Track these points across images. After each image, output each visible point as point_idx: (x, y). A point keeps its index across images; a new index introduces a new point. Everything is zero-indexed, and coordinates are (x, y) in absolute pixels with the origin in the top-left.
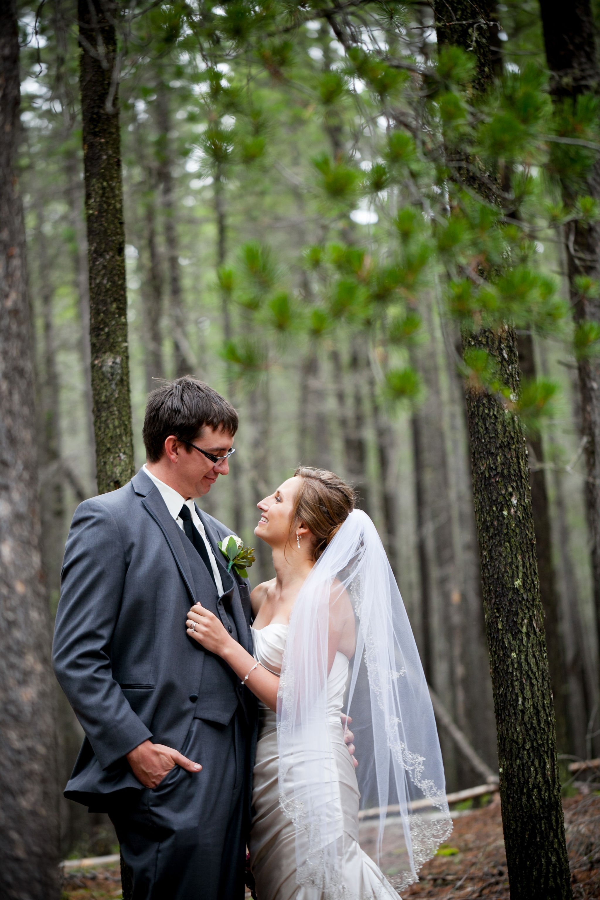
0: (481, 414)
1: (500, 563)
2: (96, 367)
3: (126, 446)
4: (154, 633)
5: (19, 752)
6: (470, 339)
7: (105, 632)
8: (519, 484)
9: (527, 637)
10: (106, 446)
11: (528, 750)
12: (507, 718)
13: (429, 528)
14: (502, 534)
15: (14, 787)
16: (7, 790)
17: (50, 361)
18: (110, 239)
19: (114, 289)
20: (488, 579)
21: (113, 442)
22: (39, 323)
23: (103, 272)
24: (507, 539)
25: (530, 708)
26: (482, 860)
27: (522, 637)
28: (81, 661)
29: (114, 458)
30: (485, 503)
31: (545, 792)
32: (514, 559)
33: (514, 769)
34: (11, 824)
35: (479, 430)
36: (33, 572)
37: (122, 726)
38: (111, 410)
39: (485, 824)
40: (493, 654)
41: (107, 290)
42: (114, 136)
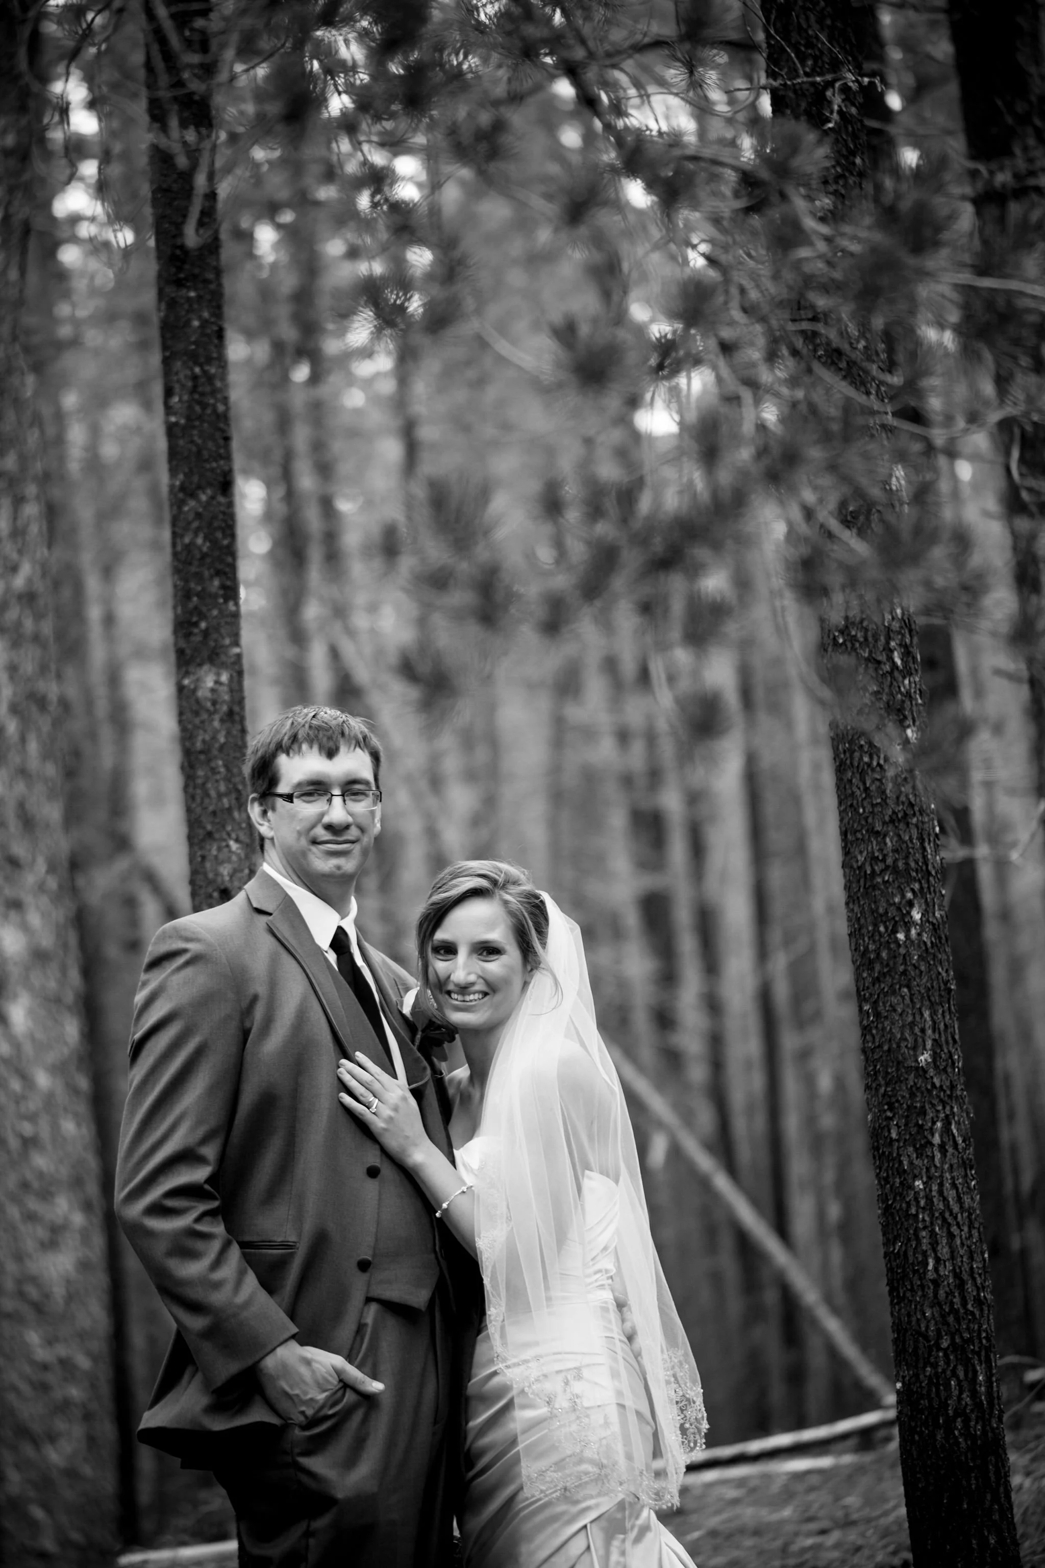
0: (856, 764)
1: (893, 1024)
2: (185, 691)
3: (241, 828)
4: (294, 1152)
5: (45, 1367)
6: (837, 634)
7: (210, 1151)
8: (925, 886)
9: (940, 1151)
10: (204, 828)
11: (945, 1351)
12: (909, 1294)
13: (780, 962)
14: (896, 973)
15: (37, 1428)
16: (23, 1432)
17: (114, 678)
18: (208, 466)
19: (217, 553)
20: (873, 1053)
21: (217, 820)
22: (94, 613)
23: (195, 524)
24: (905, 982)
25: (948, 1276)
26: (873, 1540)
27: (933, 1152)
28: (170, 1203)
29: (219, 849)
30: (866, 919)
31: (977, 1423)
32: (918, 1018)
33: (921, 1383)
34: (32, 1494)
35: (853, 793)
36: (66, 1051)
37: (245, 1314)
38: (213, 764)
39: (880, 1479)
40: (883, 1183)
41: (204, 556)
42: (212, 287)
